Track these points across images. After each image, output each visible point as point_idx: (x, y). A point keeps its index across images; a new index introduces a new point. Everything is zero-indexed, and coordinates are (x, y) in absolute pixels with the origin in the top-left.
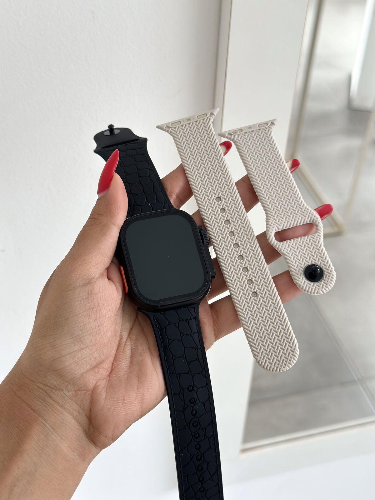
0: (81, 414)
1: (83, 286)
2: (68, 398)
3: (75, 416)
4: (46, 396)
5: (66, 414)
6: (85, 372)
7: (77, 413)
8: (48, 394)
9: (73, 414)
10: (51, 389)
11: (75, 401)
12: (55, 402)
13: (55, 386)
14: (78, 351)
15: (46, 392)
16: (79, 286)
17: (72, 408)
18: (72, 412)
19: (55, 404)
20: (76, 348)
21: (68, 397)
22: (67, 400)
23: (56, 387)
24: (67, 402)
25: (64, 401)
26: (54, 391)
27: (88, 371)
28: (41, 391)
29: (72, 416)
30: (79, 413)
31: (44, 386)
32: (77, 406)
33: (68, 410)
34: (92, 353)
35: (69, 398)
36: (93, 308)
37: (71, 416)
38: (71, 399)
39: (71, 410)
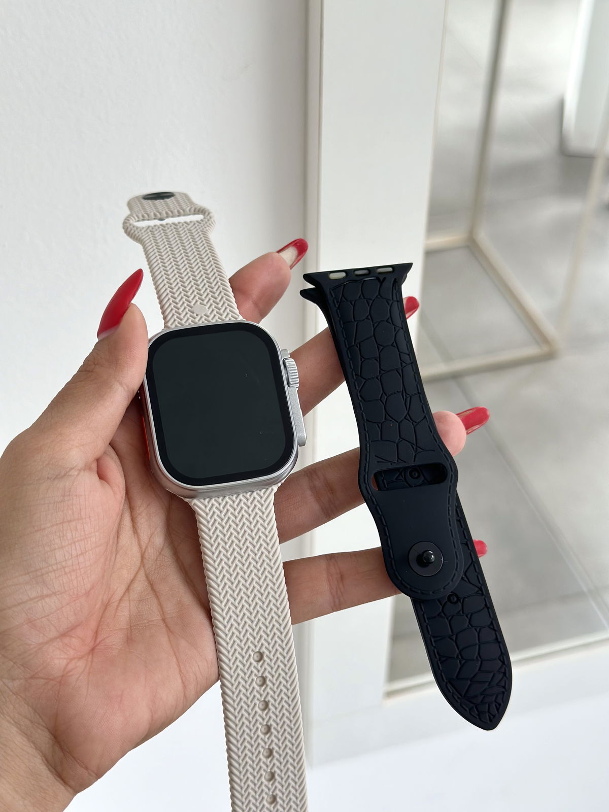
1: (54, 479)
3: (23, 727)
5: (6, 724)
6: (46, 643)
7: (28, 722)
9: (19, 724)
11: (24, 699)
14: (37, 600)
16: (48, 478)
20: (33, 594)
22: (8, 697)
25: (4, 699)
27: (52, 640)
29: (17, 727)
32: (28, 709)
34: (63, 607)
36: (70, 521)
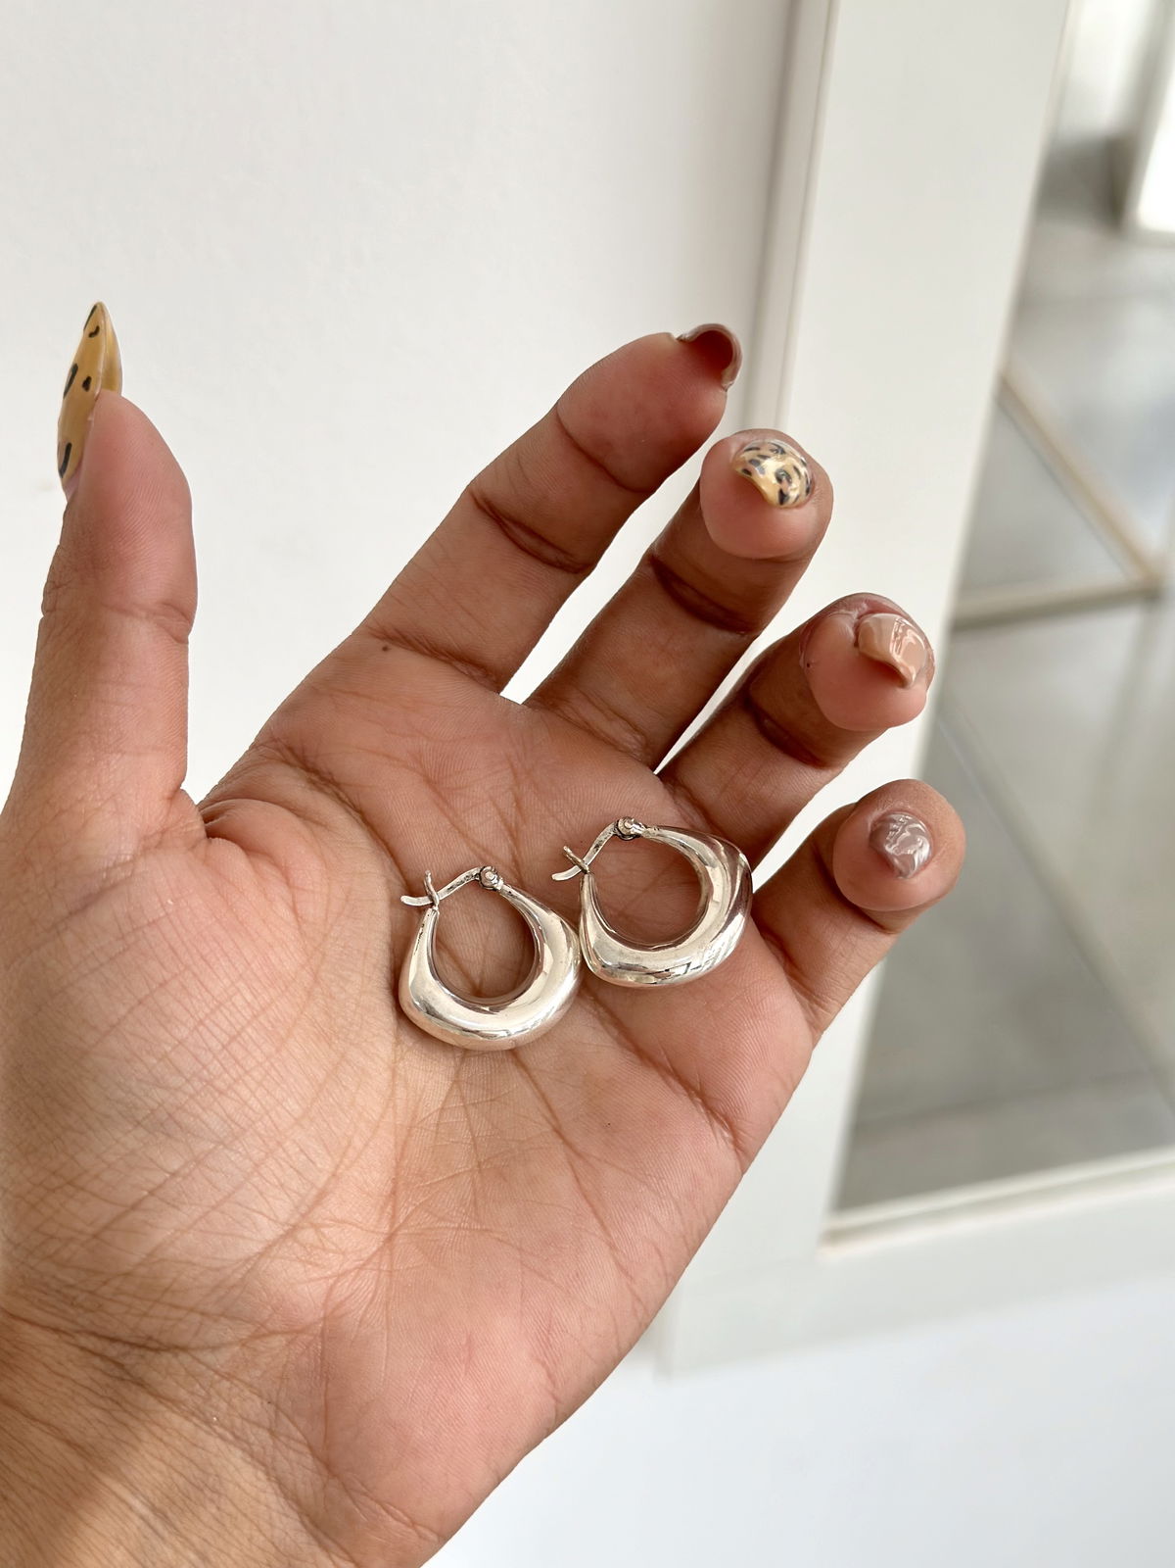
0: (283, 1438)
2: (217, 1377)
4: (123, 1380)
5: (213, 1443)
7: (264, 1435)
8: (128, 1373)
9: (247, 1442)
10: (136, 1351)
11: (250, 1386)
12: (161, 1402)
13: (150, 1338)
15: (121, 1366)
17: (241, 1416)
18: (238, 1434)
19: (162, 1408)
21: (216, 1372)
22: (211, 1386)
23: (157, 1341)
24: (212, 1392)
25: (203, 1393)
26: (150, 1355)
28: (97, 1361)
29: (244, 1450)
30: (272, 1433)
31: (106, 1344)
32: (262, 1403)
33: (222, 1426)
35: (223, 1377)
37: (239, 1453)
38: (229, 1377)
39: (238, 1422)
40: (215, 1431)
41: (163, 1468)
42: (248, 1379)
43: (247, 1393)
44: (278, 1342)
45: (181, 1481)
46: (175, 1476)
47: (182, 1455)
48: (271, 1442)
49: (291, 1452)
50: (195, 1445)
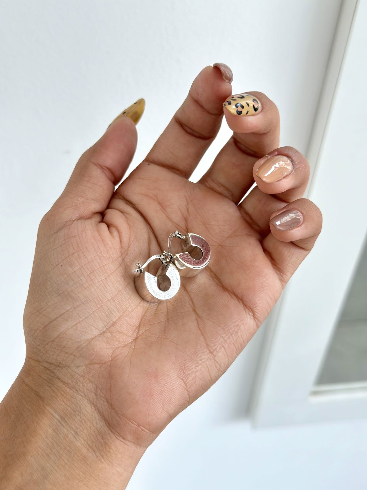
40: (79, 394)
41: (64, 404)
42: (88, 377)
43: (88, 381)
44: (97, 366)
45: (69, 409)
46: (67, 407)
47: (69, 400)
48: (95, 397)
49: (101, 401)
50: (73, 398)
